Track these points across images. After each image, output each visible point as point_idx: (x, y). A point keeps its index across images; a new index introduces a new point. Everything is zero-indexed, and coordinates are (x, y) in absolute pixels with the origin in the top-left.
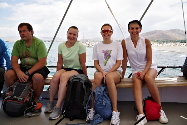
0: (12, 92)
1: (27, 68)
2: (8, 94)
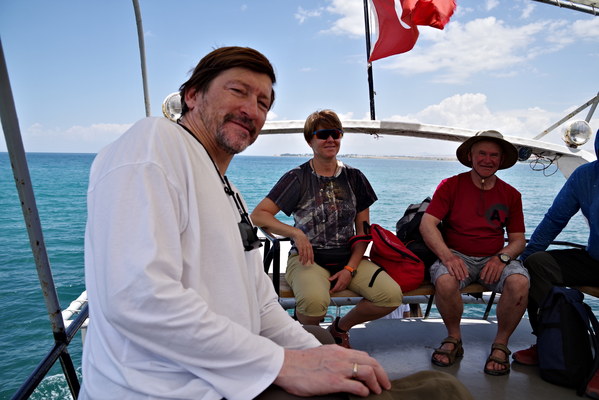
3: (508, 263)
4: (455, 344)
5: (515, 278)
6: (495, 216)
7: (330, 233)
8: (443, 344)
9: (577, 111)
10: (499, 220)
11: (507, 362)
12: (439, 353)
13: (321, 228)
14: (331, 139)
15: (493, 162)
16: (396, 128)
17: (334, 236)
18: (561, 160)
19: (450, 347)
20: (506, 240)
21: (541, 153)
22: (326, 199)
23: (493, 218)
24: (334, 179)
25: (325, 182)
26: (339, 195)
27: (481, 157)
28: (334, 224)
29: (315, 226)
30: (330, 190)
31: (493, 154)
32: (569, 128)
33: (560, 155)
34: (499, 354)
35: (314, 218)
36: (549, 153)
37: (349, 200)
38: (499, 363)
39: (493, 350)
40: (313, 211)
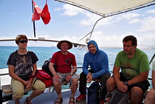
0: (111, 99)
1: (127, 78)
2: (107, 99)
3: (72, 75)
4: (60, 99)
5: (75, 79)
6: (68, 62)
7: (24, 71)
8: (57, 99)
9: (88, 35)
10: (69, 63)
11: (74, 102)
12: (56, 102)
13: (21, 70)
14: (25, 43)
15: (66, 47)
16: (41, 39)
17: (26, 72)
18: (85, 47)
19: (59, 100)
20: (72, 68)
21: (80, 45)
22: (22, 61)
23: (67, 63)
24: (25, 55)
25: (22, 56)
26: (26, 60)
27: (64, 46)
28: (25, 68)
29: (19, 69)
30: (24, 58)
31: (66, 45)
32: (86, 39)
33: (85, 45)
34: (72, 100)
35: (18, 67)
36: (82, 45)
37: (29, 61)
38: (72, 102)
39: (70, 99)
40: (18, 65)
